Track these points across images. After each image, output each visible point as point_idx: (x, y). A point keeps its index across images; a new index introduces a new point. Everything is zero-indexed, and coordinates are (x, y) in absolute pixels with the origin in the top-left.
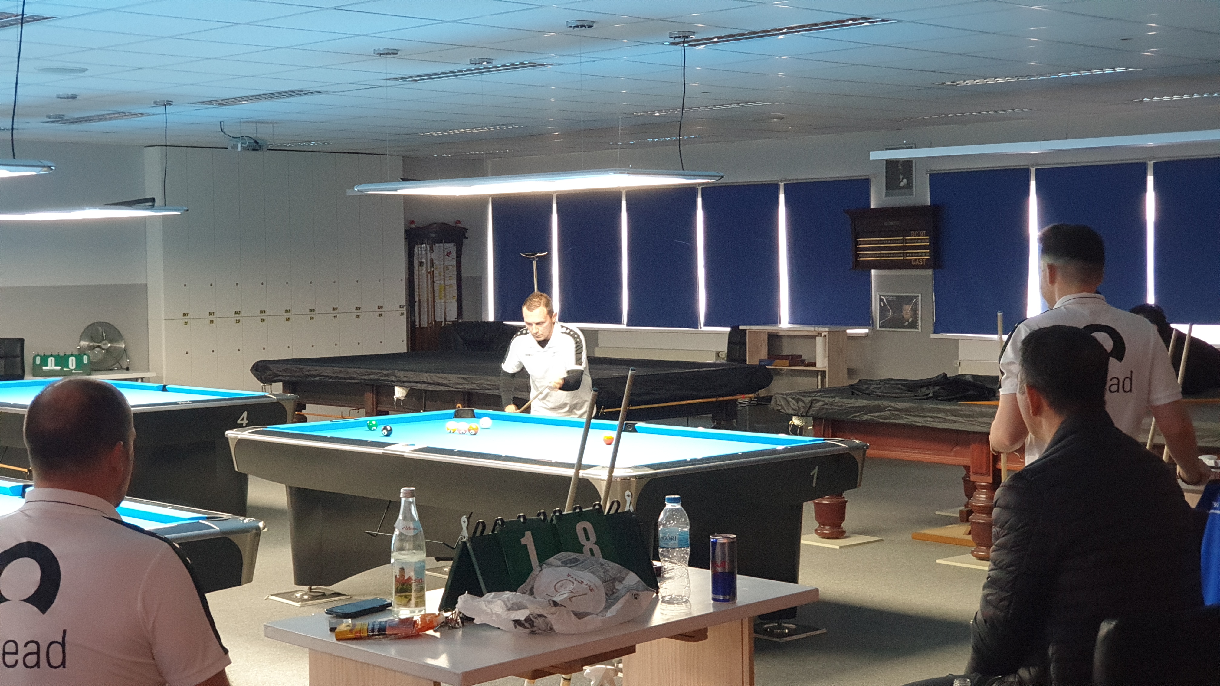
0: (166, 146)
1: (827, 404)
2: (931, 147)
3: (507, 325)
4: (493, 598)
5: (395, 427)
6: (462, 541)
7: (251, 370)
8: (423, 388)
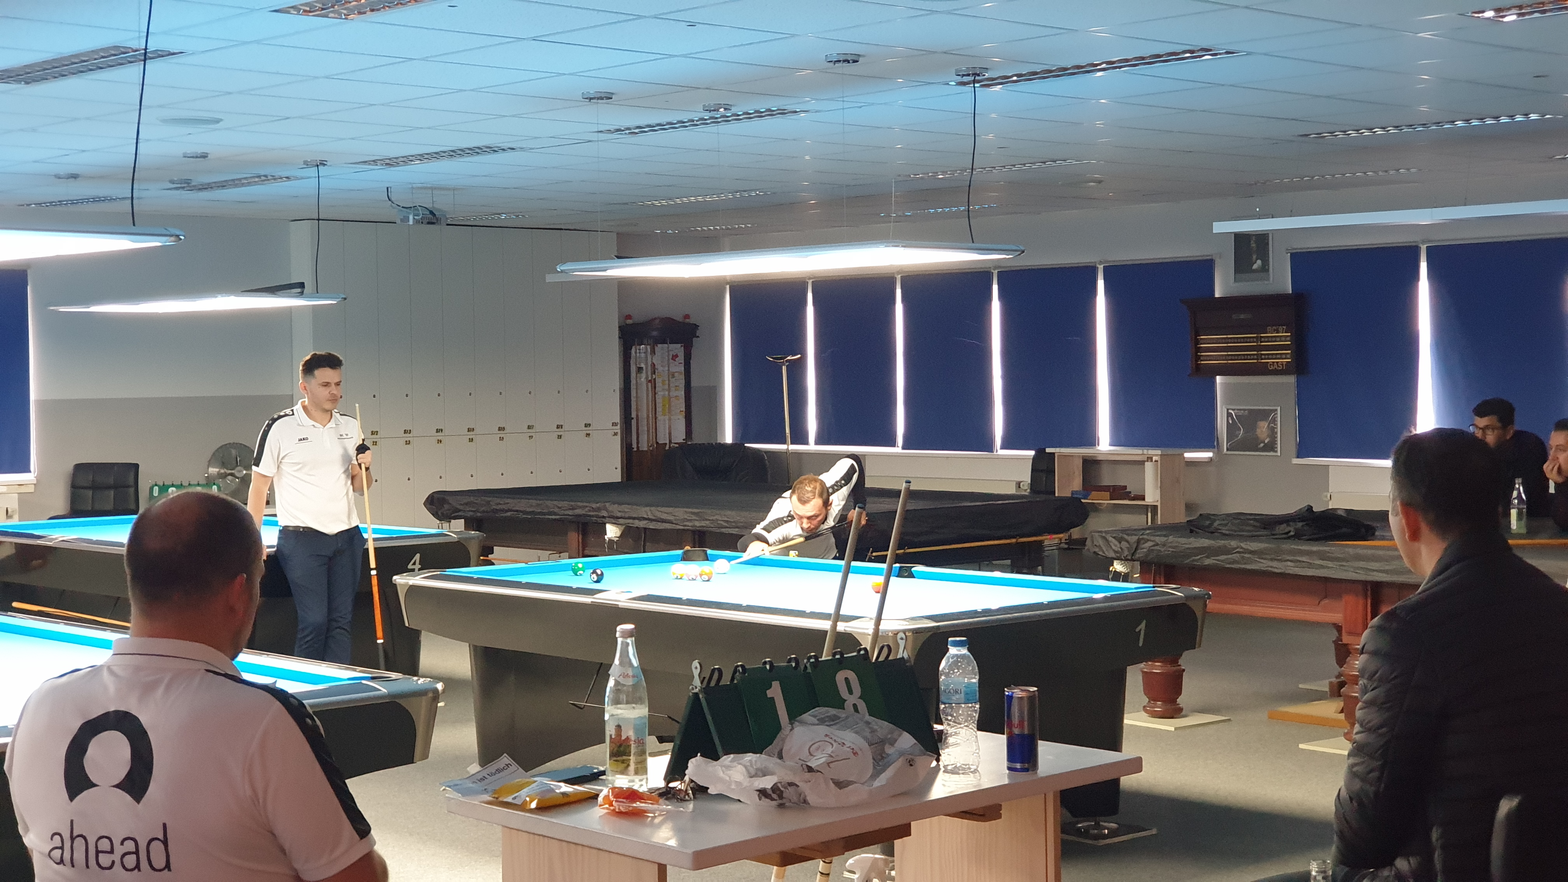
0: (319, 219)
1: (1157, 545)
2: (1291, 216)
3: (749, 448)
4: (732, 761)
5: (608, 573)
6: (693, 691)
7: (424, 504)
8: (642, 526)
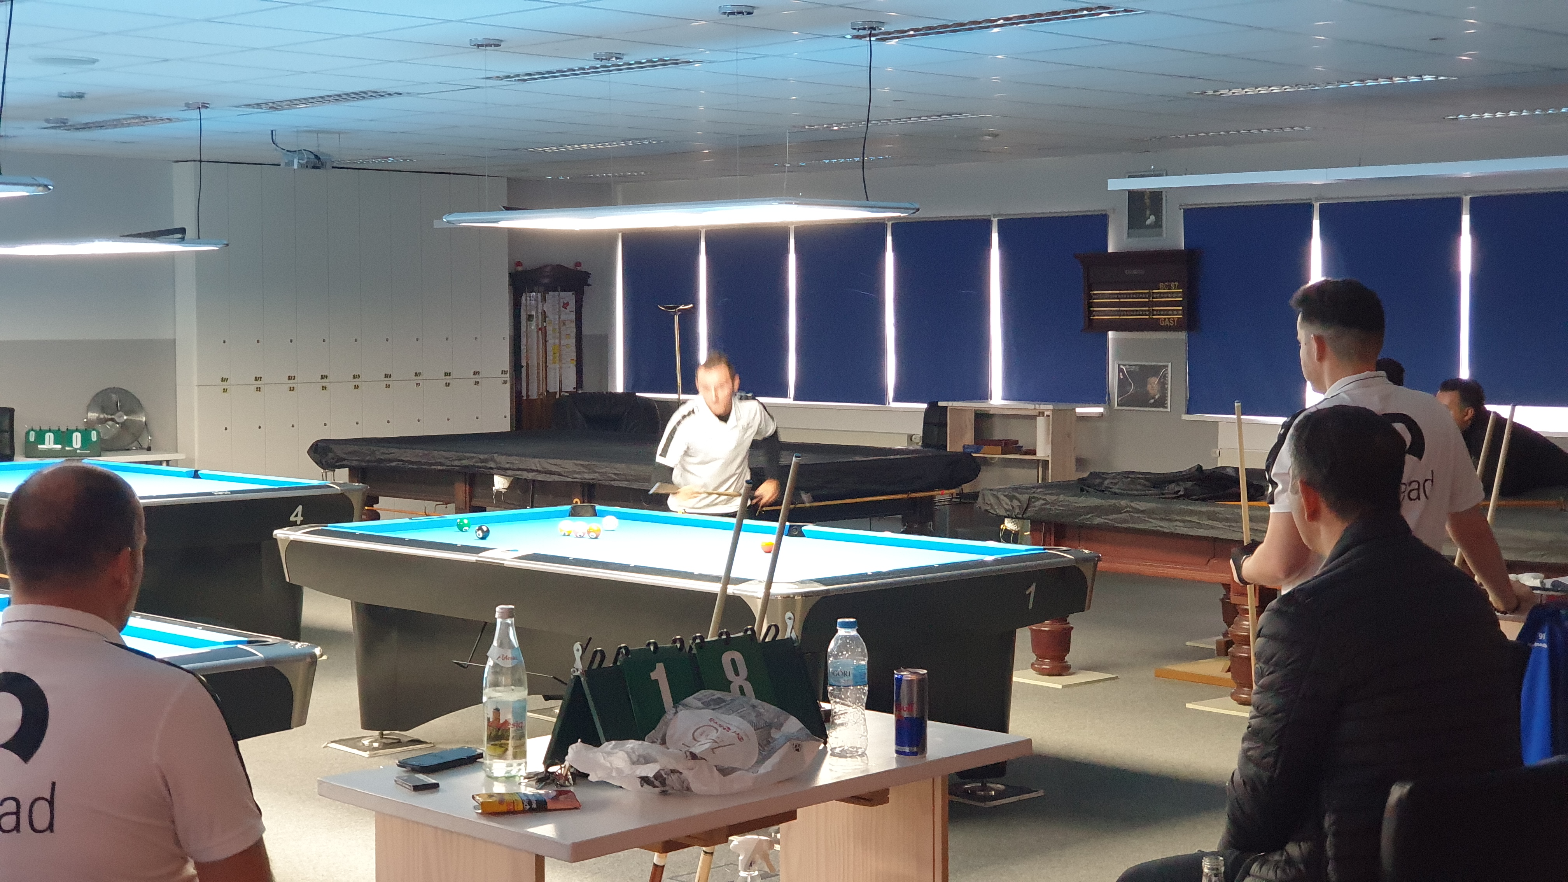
0: (201, 161)
1: (1049, 503)
2: (1187, 174)
3: (639, 397)
4: (614, 748)
5: (494, 529)
6: (575, 674)
7: (308, 452)
8: (530, 478)
